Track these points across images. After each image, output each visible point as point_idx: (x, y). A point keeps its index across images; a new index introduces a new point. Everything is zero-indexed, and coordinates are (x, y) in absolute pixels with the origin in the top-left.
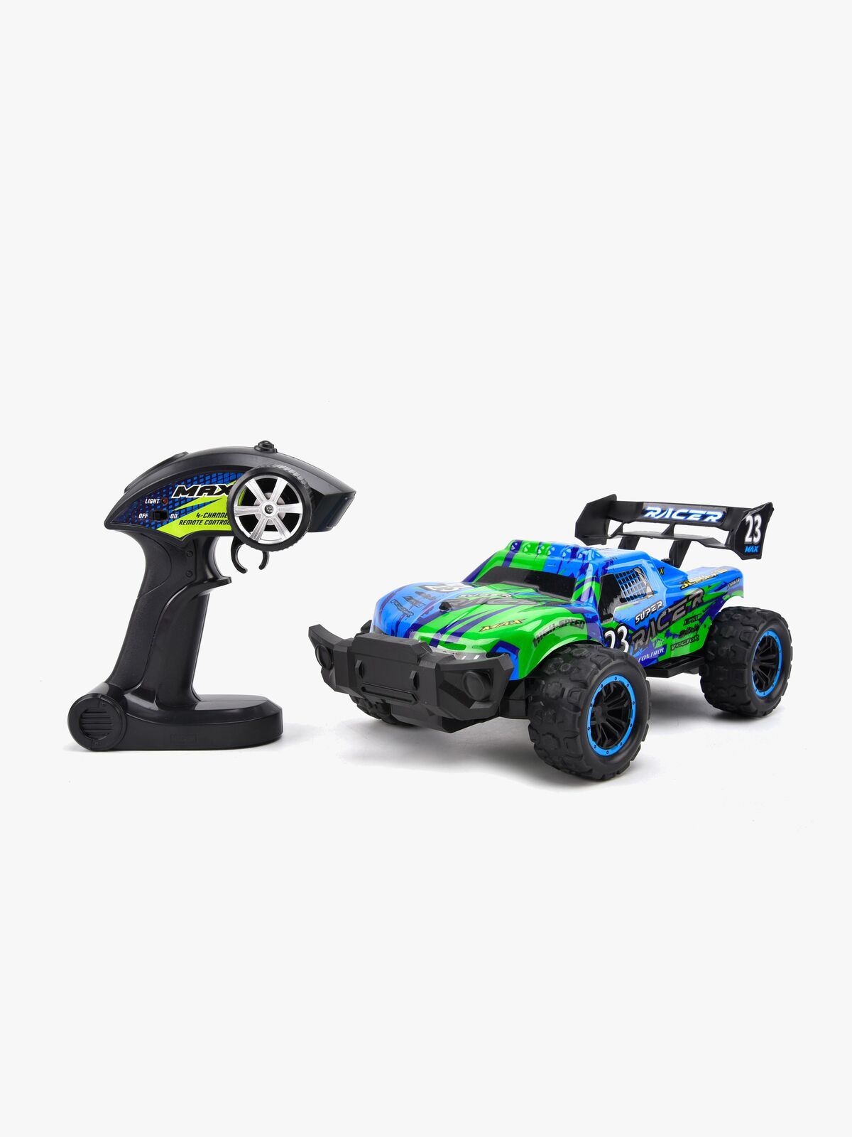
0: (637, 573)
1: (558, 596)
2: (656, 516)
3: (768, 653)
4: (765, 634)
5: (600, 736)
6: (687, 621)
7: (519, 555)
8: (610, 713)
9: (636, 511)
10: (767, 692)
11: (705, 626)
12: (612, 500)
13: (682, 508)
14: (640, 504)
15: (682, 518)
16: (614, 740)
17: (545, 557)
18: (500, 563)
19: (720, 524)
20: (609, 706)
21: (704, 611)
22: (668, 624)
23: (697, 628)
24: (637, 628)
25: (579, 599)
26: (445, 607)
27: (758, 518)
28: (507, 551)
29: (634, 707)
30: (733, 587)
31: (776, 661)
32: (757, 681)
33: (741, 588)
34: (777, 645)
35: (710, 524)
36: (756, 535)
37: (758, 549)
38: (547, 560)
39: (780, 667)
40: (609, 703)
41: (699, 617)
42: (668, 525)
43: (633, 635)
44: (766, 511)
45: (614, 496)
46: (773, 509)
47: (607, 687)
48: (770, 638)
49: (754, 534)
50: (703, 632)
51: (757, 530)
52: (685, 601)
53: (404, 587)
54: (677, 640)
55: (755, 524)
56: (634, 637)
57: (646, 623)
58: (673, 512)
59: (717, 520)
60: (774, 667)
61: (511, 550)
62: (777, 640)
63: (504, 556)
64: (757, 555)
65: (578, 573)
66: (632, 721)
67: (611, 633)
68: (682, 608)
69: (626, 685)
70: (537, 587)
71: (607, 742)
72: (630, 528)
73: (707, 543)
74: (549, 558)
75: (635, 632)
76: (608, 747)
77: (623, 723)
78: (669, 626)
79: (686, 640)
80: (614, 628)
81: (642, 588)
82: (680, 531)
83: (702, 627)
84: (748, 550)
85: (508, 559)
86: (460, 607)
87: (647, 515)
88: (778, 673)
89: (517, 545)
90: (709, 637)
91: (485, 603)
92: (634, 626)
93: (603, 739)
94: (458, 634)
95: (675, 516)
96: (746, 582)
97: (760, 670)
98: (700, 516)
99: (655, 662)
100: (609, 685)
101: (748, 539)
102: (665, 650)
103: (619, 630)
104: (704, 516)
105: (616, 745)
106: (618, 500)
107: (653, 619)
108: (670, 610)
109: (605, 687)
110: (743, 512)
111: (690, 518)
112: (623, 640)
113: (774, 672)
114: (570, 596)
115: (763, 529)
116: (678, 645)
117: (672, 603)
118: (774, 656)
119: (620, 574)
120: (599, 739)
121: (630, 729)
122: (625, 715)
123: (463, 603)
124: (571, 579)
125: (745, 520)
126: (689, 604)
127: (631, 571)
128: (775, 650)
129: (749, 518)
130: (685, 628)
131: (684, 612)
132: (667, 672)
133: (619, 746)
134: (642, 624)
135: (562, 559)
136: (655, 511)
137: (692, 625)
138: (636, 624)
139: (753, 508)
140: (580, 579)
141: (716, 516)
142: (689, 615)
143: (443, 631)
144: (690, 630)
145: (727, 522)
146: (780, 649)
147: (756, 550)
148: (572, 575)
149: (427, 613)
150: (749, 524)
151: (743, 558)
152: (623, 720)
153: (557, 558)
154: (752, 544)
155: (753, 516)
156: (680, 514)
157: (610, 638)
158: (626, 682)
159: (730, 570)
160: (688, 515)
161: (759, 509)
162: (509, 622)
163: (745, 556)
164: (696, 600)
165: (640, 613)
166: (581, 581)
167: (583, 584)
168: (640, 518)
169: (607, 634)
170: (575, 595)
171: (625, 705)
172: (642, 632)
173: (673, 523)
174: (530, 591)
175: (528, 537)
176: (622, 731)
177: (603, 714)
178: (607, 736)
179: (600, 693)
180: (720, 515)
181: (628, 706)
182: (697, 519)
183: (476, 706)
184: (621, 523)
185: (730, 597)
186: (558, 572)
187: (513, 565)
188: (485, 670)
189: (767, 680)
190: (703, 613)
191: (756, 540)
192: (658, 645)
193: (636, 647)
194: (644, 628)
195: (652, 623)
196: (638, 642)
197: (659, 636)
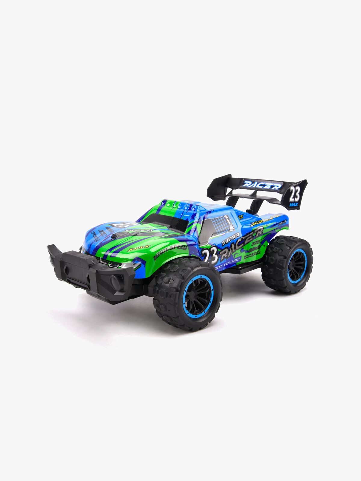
0: (225, 218)
1: (178, 231)
2: (249, 186)
3: (299, 260)
4: (297, 250)
5: (191, 307)
6: (253, 244)
7: (164, 208)
8: (199, 295)
9: (239, 183)
10: (297, 281)
11: (264, 246)
12: (229, 177)
13: (262, 182)
14: (241, 179)
15: (261, 187)
16: (201, 310)
17: (176, 209)
18: (155, 212)
19: (279, 191)
20: (198, 291)
21: (263, 238)
22: (242, 245)
23: (259, 247)
24: (223, 248)
25: (189, 233)
26: (114, 237)
27: (298, 188)
28: (160, 205)
29: (212, 292)
30: (282, 225)
31: (303, 265)
32: (291, 275)
33: (288, 225)
34: (304, 256)
35: (274, 191)
36: (297, 197)
37: (298, 204)
38: (177, 211)
39: (305, 269)
40: (199, 290)
41: (261, 241)
42: (254, 191)
43: (221, 251)
44: (303, 184)
45: (230, 175)
46: (307, 183)
47: (196, 281)
48: (300, 253)
49: (295, 196)
50: (263, 250)
51: (297, 194)
52: (252, 233)
53: (101, 225)
54: (248, 253)
55: (296, 191)
56: (221, 253)
57: (229, 245)
58: (258, 183)
59: (279, 189)
60: (302, 268)
61: (161, 205)
62: (305, 254)
63: (157, 208)
64: (298, 208)
65: (190, 218)
66: (211, 300)
67: (207, 252)
68: (251, 237)
69: (207, 280)
70: (169, 226)
71: (196, 311)
72: (236, 192)
73: (272, 201)
74: (178, 210)
75: (222, 250)
76: (196, 314)
77: (206, 301)
78: (243, 246)
79: (253, 254)
80: (209, 248)
81: (228, 227)
82: (260, 194)
83: (262, 247)
84: (291, 205)
85: (159, 210)
86: (122, 237)
87: (244, 185)
88: (304, 272)
89: (165, 202)
90: (266, 253)
91: (136, 235)
92: (221, 247)
93: (194, 309)
94: (117, 252)
95: (258, 186)
96: (291, 222)
97: (294, 270)
98: (270, 186)
99: (234, 265)
100: (197, 280)
101: (291, 199)
102: (240, 259)
103: (212, 249)
104: (272, 186)
105: (202, 313)
106: (232, 177)
107: (233, 243)
108: (243, 238)
109: (195, 281)
110: (291, 184)
111: (266, 187)
113: (301, 271)
114: (184, 231)
115: (301, 194)
116: (248, 256)
117: (245, 234)
118: (303, 263)
119: (215, 219)
120: (190, 310)
121: (210, 304)
122: (207, 296)
123: (125, 235)
124: (187, 221)
125: (290, 189)
126: (255, 234)
127: (222, 217)
128: (303, 260)
129: (292, 188)
130: (252, 247)
131: (252, 239)
132: (240, 271)
133: (203, 313)
134: (226, 246)
135: (184, 210)
136: (249, 183)
137: (256, 246)
138: (222, 246)
139: (296, 182)
140: (191, 222)
141: (278, 186)
142: (255, 240)
143: (110, 250)
145: (283, 191)
146: (306, 259)
147: (297, 205)
148: (187, 219)
149: (105, 240)
150: (292, 191)
151: (289, 210)
152: (207, 299)
153: (182, 210)
154: (294, 202)
155: (295, 187)
156: (261, 185)
157: (206, 254)
158: (207, 279)
159: (281, 215)
160: (264, 185)
161: (299, 183)
162: (143, 246)
163: (289, 208)
164: (258, 233)
165: (225, 240)
166: (191, 223)
167: (192, 224)
168: (240, 187)
169: (204, 252)
170: (187, 230)
171: (207, 291)
172: (226, 250)
173: (256, 190)
174: (165, 228)
175: (170, 198)
176: (206, 305)
177: (195, 296)
178: (196, 307)
179: (191, 285)
180: (280, 186)
181: (209, 291)
182: (269, 188)
183: (117, 293)
184: (231, 189)
185: (281, 230)
186: (181, 218)
187: (161, 213)
188: (120, 275)
189: (297, 275)
190: (263, 239)
191: (297, 200)
192: (236, 256)
193: (222, 258)
194: (227, 248)
195: (233, 245)
196: (223, 255)
197: (237, 251)
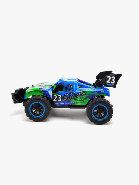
0: (70, 85)
11: (87, 100)
22: (75, 97)
23: (84, 100)
36: (113, 82)
41: (85, 97)
46: (121, 76)
49: (111, 81)
51: (113, 80)
54: (78, 102)
57: (68, 96)
64: (114, 87)
79: (81, 102)
80: (57, 95)
81: (70, 89)
92: (64, 96)
101: (108, 82)
102: (74, 103)
107: (71, 95)
108: (77, 95)
112: (59, 98)
115: (116, 80)
116: (78, 103)
117: (78, 93)
125: (107, 77)
126: (81, 94)
130: (80, 99)
131: (80, 96)
137: (82, 99)
142: (82, 96)
144: (81, 100)
147: (113, 85)
150: (109, 78)
154: (111, 84)
155: (111, 76)
164: (84, 93)
165: (67, 94)
192: (72, 101)
193: (64, 100)
194: (67, 97)
195: (70, 97)
196: (64, 99)
197: (72, 99)
